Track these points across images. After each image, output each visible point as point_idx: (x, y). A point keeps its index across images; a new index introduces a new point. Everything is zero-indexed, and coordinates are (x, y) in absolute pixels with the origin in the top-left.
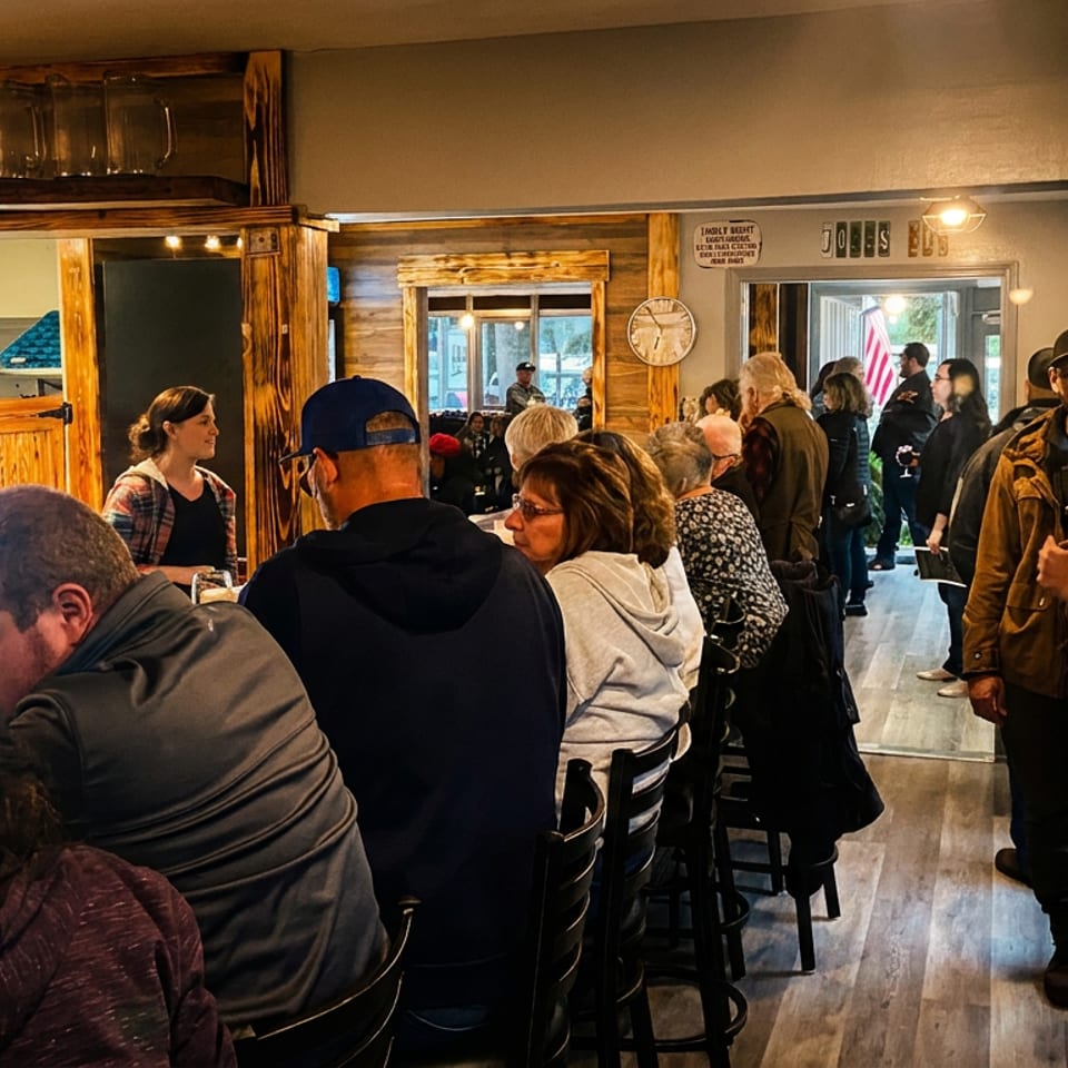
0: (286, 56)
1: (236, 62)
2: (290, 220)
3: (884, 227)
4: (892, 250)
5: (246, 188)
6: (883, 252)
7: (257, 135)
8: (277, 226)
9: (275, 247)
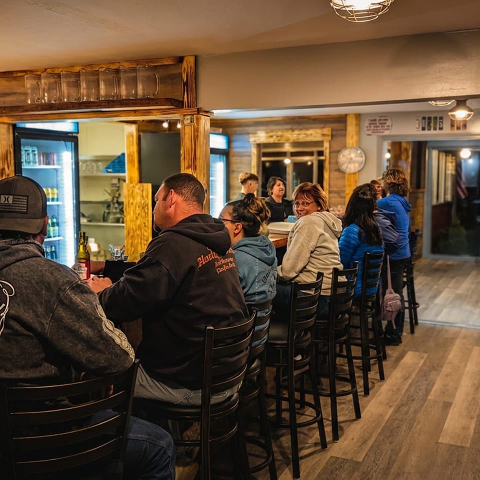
0: (196, 57)
1: (180, 60)
2: (196, 113)
3: (441, 118)
4: (444, 128)
5: (183, 102)
6: (441, 129)
7: (186, 84)
8: (193, 115)
9: (191, 122)
